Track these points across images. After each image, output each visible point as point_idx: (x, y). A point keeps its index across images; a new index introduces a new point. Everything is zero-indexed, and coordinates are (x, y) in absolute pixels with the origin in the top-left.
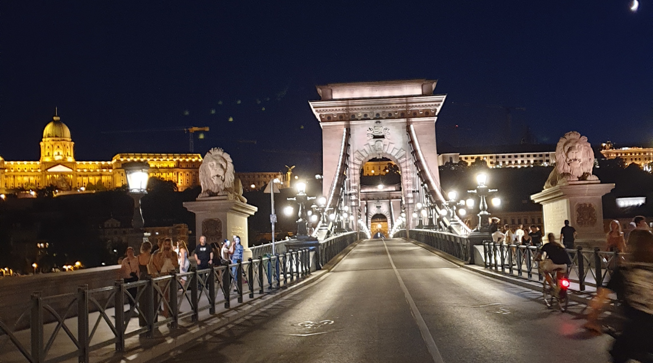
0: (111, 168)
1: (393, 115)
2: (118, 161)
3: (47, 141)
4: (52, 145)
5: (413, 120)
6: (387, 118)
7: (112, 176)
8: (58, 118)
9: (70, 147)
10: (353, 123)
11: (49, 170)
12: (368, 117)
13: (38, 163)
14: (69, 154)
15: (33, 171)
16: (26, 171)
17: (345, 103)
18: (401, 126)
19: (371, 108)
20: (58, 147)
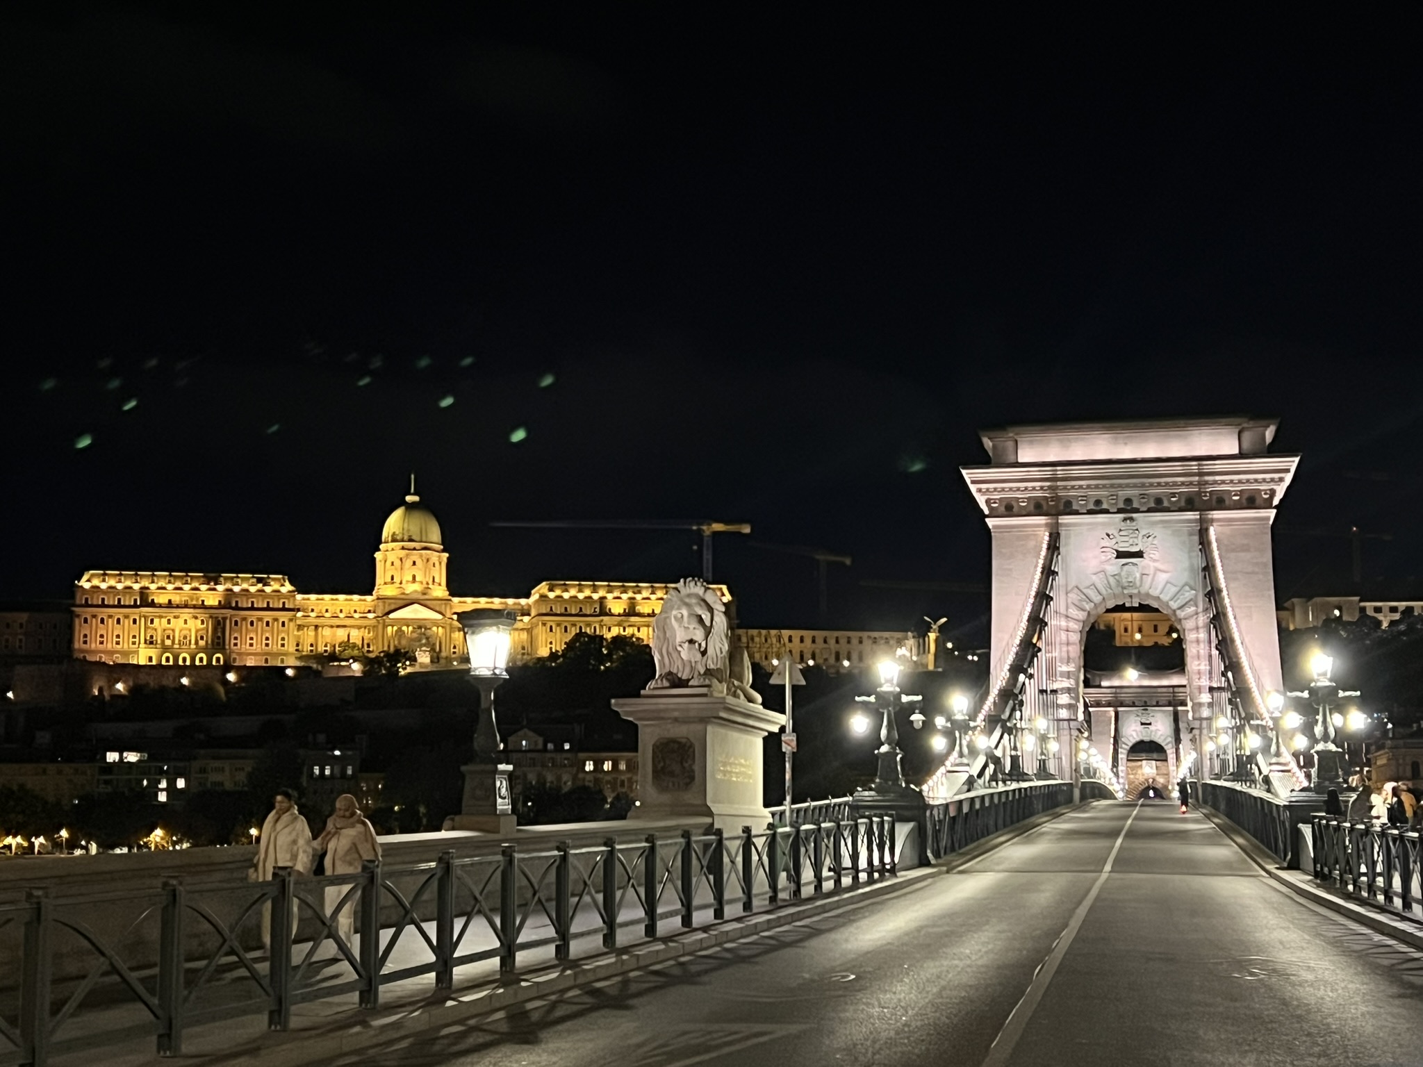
0: (529, 614)
1: (1166, 504)
2: (543, 597)
3: (390, 549)
4: (401, 559)
5: (1215, 516)
6: (1149, 510)
7: (529, 631)
8: (416, 498)
9: (440, 563)
10: (1064, 519)
11: (392, 616)
12: (1105, 506)
13: (369, 598)
14: (437, 580)
15: (356, 616)
16: (342, 615)
17: (1047, 472)
18: (1185, 528)
19: (1112, 486)
20: (414, 563)
